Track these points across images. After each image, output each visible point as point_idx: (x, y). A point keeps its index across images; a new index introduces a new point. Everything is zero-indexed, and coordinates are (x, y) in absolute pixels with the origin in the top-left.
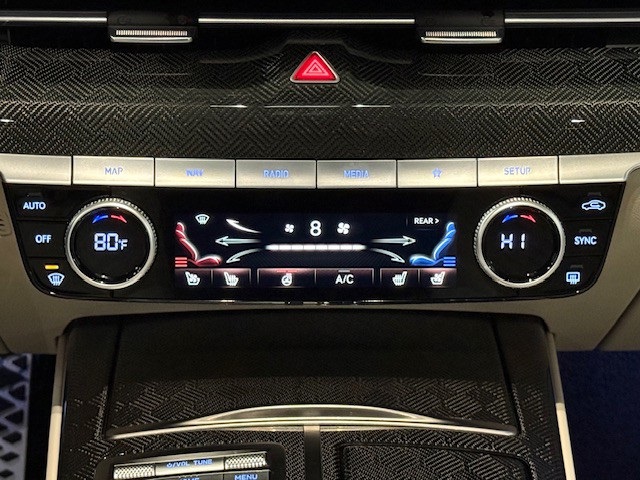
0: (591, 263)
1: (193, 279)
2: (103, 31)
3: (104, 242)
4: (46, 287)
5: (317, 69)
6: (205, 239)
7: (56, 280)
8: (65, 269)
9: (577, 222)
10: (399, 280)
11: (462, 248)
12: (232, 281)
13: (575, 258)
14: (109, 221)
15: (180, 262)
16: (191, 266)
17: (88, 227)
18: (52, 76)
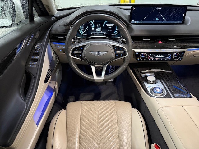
2: (142, 39)
3: (143, 56)
4: (137, 60)
5: (160, 42)
6: (151, 56)
7: (138, 59)
8: (139, 59)
9: (181, 55)
10: (166, 59)
11: (172, 57)
12: (152, 59)
13: (181, 58)
14: (143, 55)
15: (148, 58)
16: (149, 58)
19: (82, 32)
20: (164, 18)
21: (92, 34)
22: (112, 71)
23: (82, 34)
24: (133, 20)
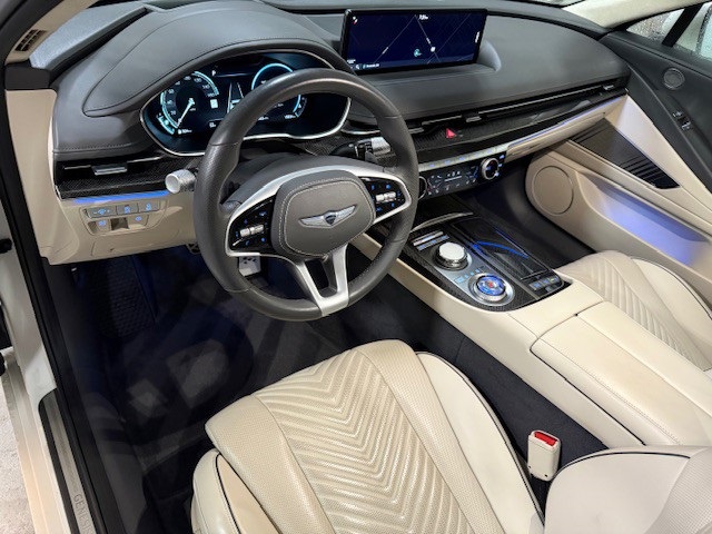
1: (430, 193)
5: (451, 134)
6: (433, 182)
9: (499, 161)
10: (468, 183)
12: (437, 191)
16: (430, 190)
19: (170, 125)
20: (433, 49)
21: (212, 126)
23: (172, 132)
24: (349, 61)
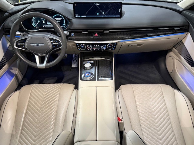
0: (115, 48)
1: (88, 49)
2: (82, 32)
3: (82, 47)
4: (78, 50)
5: (96, 35)
6: (89, 46)
7: (79, 49)
8: (80, 49)
9: (114, 45)
10: (102, 49)
11: (106, 47)
12: (91, 49)
13: (114, 48)
14: (83, 45)
16: (88, 48)
17: (81, 46)
18: (78, 35)
20: (103, 13)
21: (43, 27)
22: (75, 58)
23: (35, 27)
24: (77, 15)
